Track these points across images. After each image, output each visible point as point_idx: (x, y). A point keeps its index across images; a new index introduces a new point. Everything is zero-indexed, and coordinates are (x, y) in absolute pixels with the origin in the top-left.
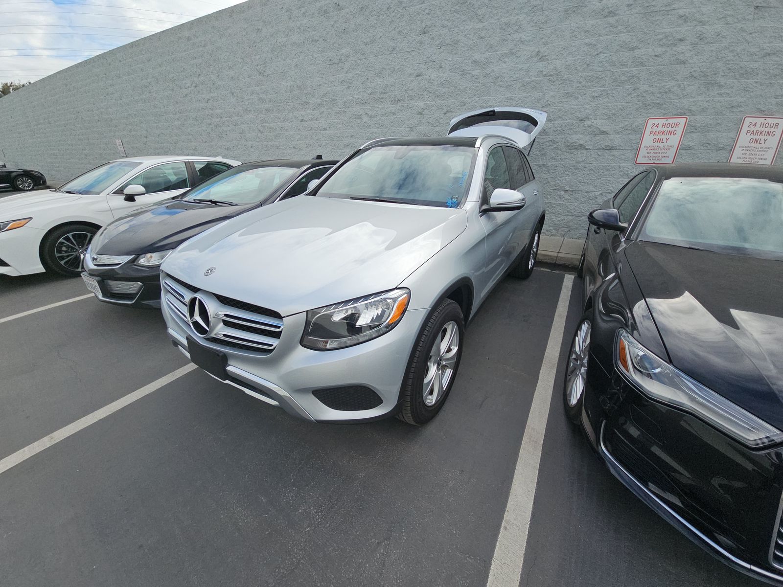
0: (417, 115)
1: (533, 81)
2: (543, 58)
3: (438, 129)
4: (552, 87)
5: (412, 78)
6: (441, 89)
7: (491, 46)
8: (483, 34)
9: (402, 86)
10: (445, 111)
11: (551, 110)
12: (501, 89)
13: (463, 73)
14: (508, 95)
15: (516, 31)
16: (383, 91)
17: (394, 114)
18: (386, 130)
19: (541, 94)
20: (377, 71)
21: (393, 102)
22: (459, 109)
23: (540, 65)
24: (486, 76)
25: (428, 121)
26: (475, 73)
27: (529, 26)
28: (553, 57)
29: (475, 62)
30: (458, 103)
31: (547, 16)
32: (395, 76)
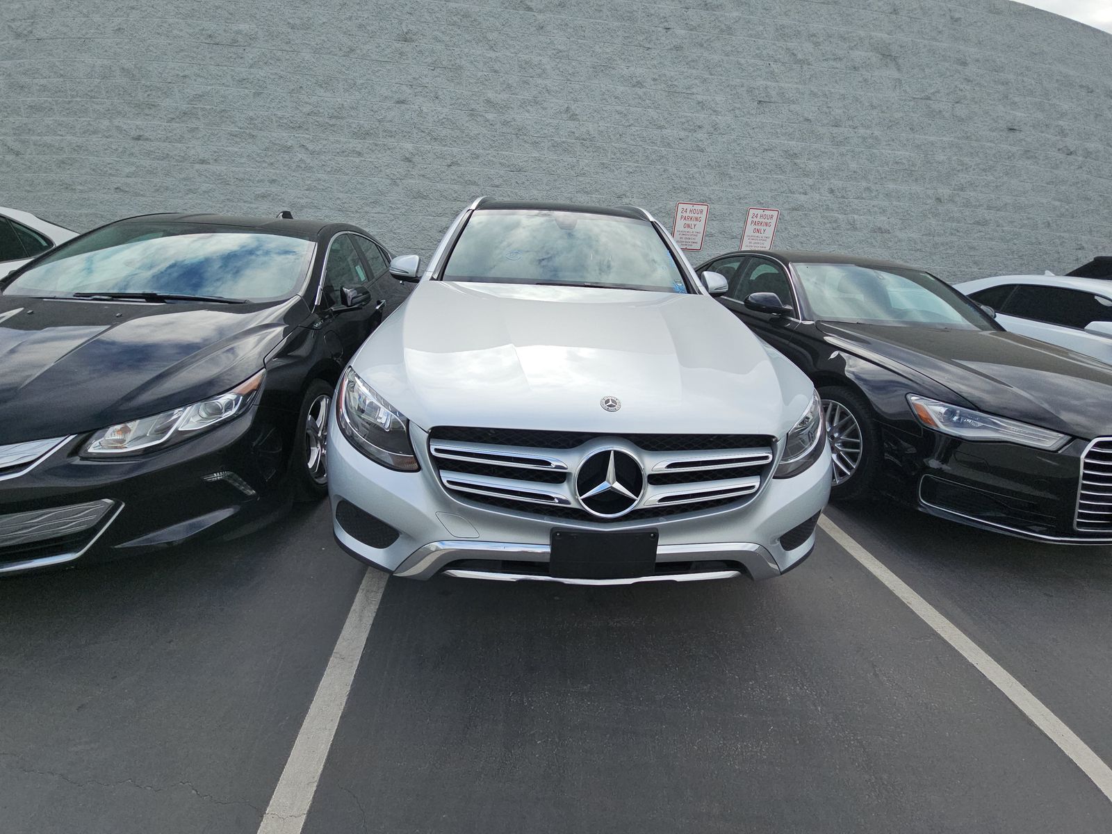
0: (403, 162)
1: (564, 142)
2: (573, 117)
3: (439, 186)
4: (585, 153)
5: (389, 104)
6: (439, 129)
7: (509, 86)
8: (496, 67)
9: (372, 113)
10: (449, 162)
11: (587, 181)
12: (526, 146)
13: (473, 114)
14: (536, 155)
15: (540, 76)
16: (336, 114)
17: (360, 154)
18: (347, 178)
19: (575, 160)
20: (320, 78)
21: (355, 135)
22: (469, 162)
23: (572, 124)
24: (505, 123)
25: (422, 172)
26: (490, 116)
27: (554, 72)
28: (585, 118)
29: (488, 101)
30: (468, 154)
31: (574, 67)
32: (357, 93)
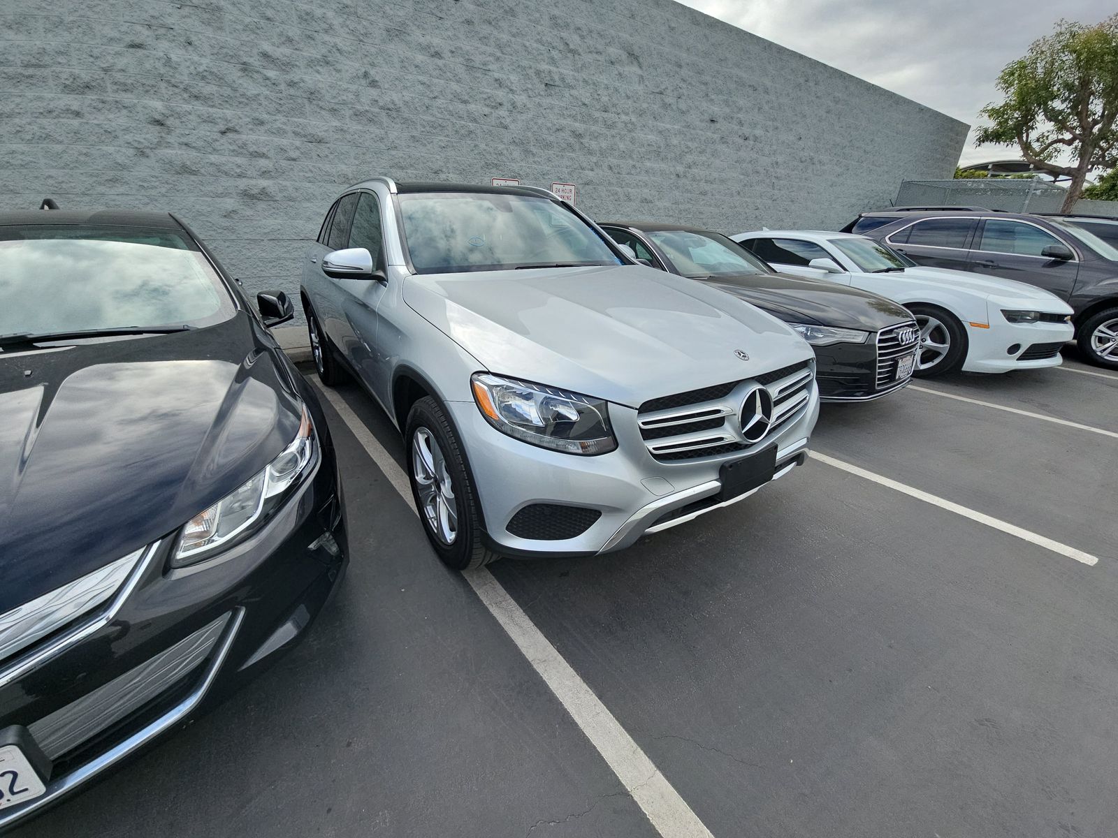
0: (150, 126)
1: (367, 111)
2: (373, 84)
3: (213, 158)
4: (393, 124)
5: (117, 48)
6: (200, 84)
7: (290, 40)
8: (270, 13)
9: (92, 59)
10: (223, 128)
11: (400, 155)
12: (323, 112)
13: (246, 68)
14: (336, 123)
15: (326, 31)
16: (33, 61)
17: (77, 114)
18: (59, 148)
19: (383, 132)
20: (9, 17)
21: (67, 89)
22: (251, 129)
23: (374, 92)
24: (292, 84)
25: (184, 140)
26: (271, 74)
27: (342, 29)
28: (387, 86)
29: (265, 55)
30: (248, 119)
31: (364, 27)
32: (65, 34)
